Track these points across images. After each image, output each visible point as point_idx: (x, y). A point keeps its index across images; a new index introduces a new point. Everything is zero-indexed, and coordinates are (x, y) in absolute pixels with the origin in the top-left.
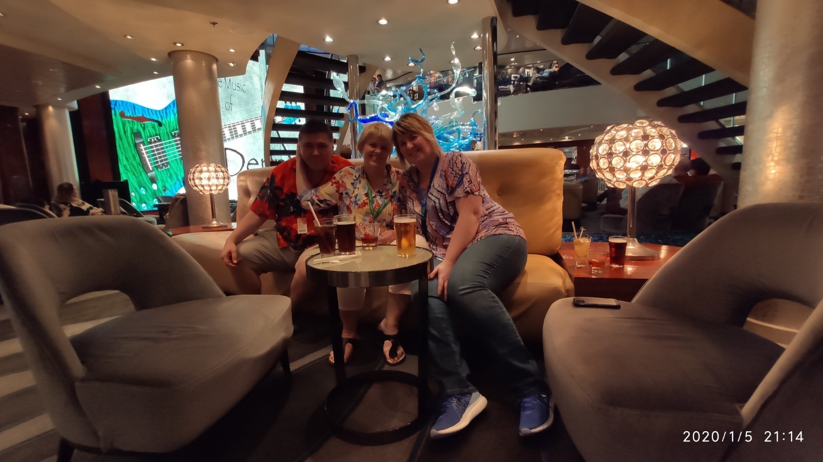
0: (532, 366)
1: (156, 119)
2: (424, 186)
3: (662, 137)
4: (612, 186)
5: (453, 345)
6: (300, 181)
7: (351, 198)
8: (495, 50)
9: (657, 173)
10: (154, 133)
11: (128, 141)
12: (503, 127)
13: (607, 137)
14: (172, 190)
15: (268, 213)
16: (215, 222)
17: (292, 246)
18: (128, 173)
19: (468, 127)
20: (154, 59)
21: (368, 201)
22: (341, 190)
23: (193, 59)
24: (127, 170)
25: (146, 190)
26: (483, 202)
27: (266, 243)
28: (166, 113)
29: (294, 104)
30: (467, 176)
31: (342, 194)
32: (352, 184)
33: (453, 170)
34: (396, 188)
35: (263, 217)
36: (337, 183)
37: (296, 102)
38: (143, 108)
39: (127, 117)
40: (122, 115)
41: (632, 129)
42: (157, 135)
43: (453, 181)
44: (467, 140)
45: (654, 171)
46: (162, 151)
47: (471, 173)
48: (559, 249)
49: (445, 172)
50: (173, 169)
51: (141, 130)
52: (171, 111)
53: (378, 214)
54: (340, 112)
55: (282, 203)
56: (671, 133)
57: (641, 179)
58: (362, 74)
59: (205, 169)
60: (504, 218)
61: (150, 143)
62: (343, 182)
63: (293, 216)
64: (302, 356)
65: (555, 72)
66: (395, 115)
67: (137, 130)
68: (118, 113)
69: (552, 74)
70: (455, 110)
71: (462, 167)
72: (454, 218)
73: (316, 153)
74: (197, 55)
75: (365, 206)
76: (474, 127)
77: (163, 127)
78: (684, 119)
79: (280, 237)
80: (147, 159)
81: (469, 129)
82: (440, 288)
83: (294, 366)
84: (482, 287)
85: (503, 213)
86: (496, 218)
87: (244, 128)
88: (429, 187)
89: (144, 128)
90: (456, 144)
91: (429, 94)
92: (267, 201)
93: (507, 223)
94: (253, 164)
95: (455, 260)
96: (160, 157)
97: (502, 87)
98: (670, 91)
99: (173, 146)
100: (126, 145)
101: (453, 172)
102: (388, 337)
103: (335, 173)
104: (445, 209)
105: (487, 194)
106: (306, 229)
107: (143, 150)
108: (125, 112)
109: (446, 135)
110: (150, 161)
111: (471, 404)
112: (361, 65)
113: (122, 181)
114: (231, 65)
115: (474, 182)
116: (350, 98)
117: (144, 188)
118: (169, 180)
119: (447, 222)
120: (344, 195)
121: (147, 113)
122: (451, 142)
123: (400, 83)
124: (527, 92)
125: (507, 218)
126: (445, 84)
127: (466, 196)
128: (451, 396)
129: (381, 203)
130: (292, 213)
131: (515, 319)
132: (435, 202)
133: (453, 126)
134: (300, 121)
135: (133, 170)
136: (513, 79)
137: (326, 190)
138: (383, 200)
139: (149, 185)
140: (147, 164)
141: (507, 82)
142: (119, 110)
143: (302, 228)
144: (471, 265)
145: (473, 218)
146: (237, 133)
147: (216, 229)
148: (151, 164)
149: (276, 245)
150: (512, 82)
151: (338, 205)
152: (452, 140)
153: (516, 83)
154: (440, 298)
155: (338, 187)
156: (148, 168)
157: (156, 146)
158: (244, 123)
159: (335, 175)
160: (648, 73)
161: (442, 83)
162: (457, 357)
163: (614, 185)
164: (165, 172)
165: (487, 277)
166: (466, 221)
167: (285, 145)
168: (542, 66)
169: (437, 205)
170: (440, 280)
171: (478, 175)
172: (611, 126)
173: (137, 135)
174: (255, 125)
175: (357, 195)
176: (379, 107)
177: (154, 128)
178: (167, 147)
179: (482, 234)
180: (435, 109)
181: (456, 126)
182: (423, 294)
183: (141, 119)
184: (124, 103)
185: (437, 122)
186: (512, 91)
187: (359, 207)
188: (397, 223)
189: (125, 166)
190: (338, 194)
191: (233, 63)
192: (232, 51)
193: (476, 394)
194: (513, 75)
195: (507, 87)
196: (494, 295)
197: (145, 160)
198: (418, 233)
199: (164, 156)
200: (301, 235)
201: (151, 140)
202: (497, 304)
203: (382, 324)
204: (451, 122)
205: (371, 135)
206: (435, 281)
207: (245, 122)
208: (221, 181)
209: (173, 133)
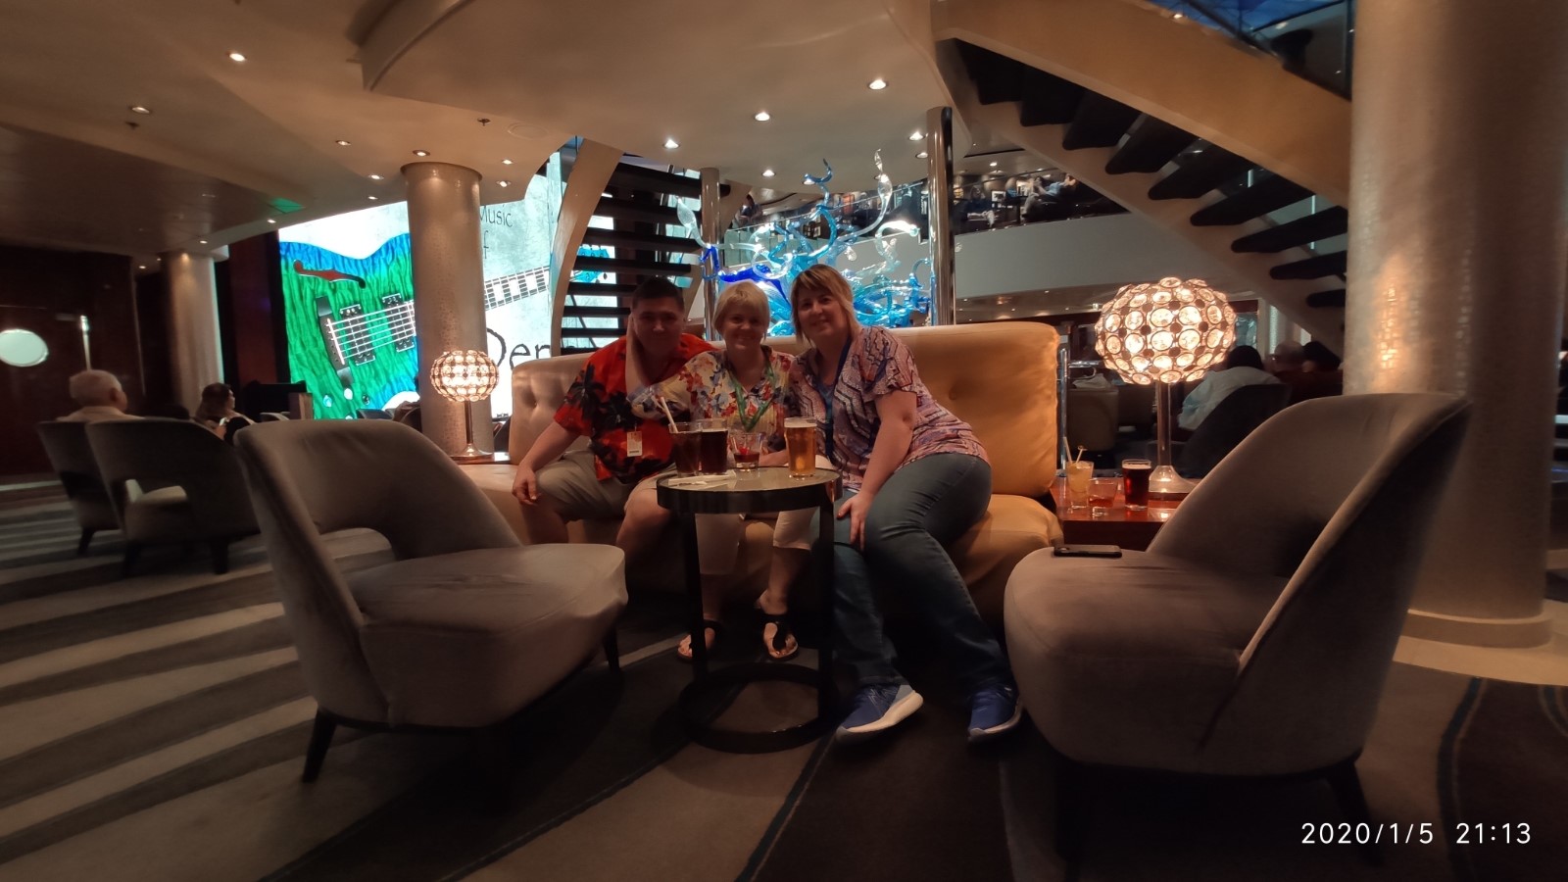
0: (991, 646)
1: (356, 275)
2: (828, 380)
3: (1200, 303)
4: (1131, 382)
5: (873, 616)
6: (632, 374)
7: (710, 400)
8: (950, 159)
9: (1196, 359)
10: (351, 299)
11: (306, 312)
12: (965, 287)
13: (1118, 304)
14: (378, 399)
15: (581, 425)
16: (471, 450)
17: (619, 478)
18: (304, 369)
19: (905, 288)
20: (376, 177)
21: (736, 404)
22: (695, 387)
23: (441, 177)
24: (302, 364)
25: (333, 401)
26: (919, 405)
27: (577, 470)
28: (373, 264)
29: (595, 248)
30: (892, 362)
31: (695, 394)
32: (712, 378)
33: (870, 354)
34: (781, 383)
35: (574, 431)
36: (688, 375)
37: (599, 244)
38: (334, 256)
39: (306, 272)
40: (299, 268)
41: (1155, 291)
42: (356, 303)
43: (870, 370)
44: (903, 310)
45: (1191, 357)
46: (363, 331)
47: (898, 357)
48: (1052, 487)
49: (859, 357)
50: (381, 363)
51: (329, 293)
52: (382, 261)
53: (754, 422)
54: (684, 262)
55: (603, 410)
56: (1216, 298)
57: (1173, 370)
58: (726, 197)
59: (459, 359)
60: (954, 430)
61: (344, 316)
62: (697, 375)
63: (621, 430)
64: (635, 649)
65: (1069, 186)
66: (782, 268)
67: (323, 293)
68: (291, 264)
69: (1064, 191)
70: (883, 259)
71: (885, 348)
72: (875, 427)
73: (659, 327)
74: (450, 169)
75: (732, 412)
76: (916, 289)
77: (367, 289)
78: (1280, 273)
79: (600, 462)
80: (337, 345)
81: (908, 292)
82: (854, 531)
83: (624, 661)
84: (917, 528)
85: (952, 423)
86: (941, 429)
87: (507, 291)
88: (836, 381)
89: (334, 291)
90: (886, 317)
91: (840, 232)
92: (580, 406)
93: (958, 437)
94: (521, 354)
95: (878, 488)
96: (360, 342)
97: (973, 214)
98: (1254, 226)
99: (382, 321)
100: (303, 321)
101: (870, 357)
102: (772, 618)
103: (686, 361)
104: (860, 414)
105: (926, 392)
106: (641, 450)
107: (331, 328)
108: (304, 262)
109: (867, 302)
110: (342, 348)
111: (899, 700)
112: (722, 183)
113: (292, 382)
114: (503, 184)
115: (903, 372)
116: (705, 239)
117: (331, 396)
118: (373, 382)
119: (864, 433)
120: (700, 396)
121: (341, 264)
122: (876, 313)
123: (787, 208)
124: (1019, 223)
125: (958, 430)
126: (870, 210)
127: (891, 393)
128: (868, 686)
129: (757, 406)
130: (619, 426)
131: (972, 588)
132: (844, 403)
133: (881, 287)
134: (605, 277)
135: (313, 363)
136: (994, 199)
137: (673, 388)
138: (760, 401)
139: (339, 391)
140: (336, 354)
141: (986, 204)
142: (292, 259)
143: (634, 447)
144: (901, 496)
145: (903, 426)
146: (494, 299)
147: (474, 461)
148: (344, 354)
149: (593, 476)
150: (993, 205)
151: (691, 411)
152: (878, 311)
153: (999, 206)
154: (855, 545)
155: (691, 381)
156: (338, 360)
157: (353, 322)
158: (506, 281)
159: (686, 365)
160: (1214, 196)
161: (864, 207)
162: (879, 634)
163: (1131, 379)
164: (367, 368)
165: (925, 514)
166: (892, 430)
167: (585, 319)
168: (1048, 176)
169: (849, 408)
170: (854, 520)
171: (910, 360)
172: (1126, 287)
173: (322, 302)
174: (525, 285)
175: (719, 395)
176: (755, 256)
177: (351, 290)
178: (372, 324)
179: (918, 453)
180: (850, 257)
181: (886, 286)
182: (826, 543)
183: (331, 275)
184: (303, 248)
185: (852, 280)
186: (992, 221)
187: (723, 415)
188: (789, 429)
189: (298, 358)
190: (689, 395)
191: (506, 182)
192: (507, 162)
193: (905, 688)
194: (994, 193)
195: (983, 214)
196: (933, 540)
197: (334, 347)
198: (820, 453)
199: (367, 340)
200: (633, 458)
201: (345, 311)
202: (937, 554)
203: (762, 599)
204: (877, 279)
205: (731, 304)
206: (845, 522)
207: (508, 278)
208: (485, 380)
209: (384, 298)
